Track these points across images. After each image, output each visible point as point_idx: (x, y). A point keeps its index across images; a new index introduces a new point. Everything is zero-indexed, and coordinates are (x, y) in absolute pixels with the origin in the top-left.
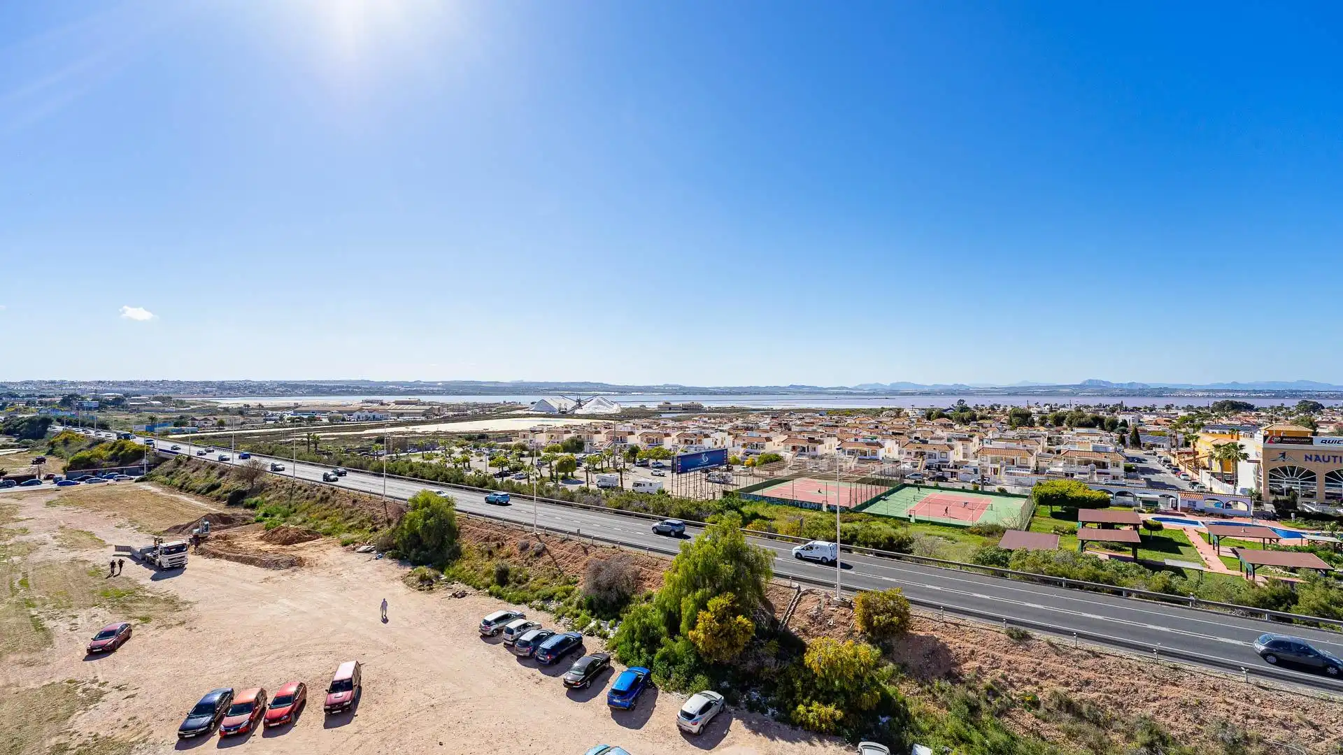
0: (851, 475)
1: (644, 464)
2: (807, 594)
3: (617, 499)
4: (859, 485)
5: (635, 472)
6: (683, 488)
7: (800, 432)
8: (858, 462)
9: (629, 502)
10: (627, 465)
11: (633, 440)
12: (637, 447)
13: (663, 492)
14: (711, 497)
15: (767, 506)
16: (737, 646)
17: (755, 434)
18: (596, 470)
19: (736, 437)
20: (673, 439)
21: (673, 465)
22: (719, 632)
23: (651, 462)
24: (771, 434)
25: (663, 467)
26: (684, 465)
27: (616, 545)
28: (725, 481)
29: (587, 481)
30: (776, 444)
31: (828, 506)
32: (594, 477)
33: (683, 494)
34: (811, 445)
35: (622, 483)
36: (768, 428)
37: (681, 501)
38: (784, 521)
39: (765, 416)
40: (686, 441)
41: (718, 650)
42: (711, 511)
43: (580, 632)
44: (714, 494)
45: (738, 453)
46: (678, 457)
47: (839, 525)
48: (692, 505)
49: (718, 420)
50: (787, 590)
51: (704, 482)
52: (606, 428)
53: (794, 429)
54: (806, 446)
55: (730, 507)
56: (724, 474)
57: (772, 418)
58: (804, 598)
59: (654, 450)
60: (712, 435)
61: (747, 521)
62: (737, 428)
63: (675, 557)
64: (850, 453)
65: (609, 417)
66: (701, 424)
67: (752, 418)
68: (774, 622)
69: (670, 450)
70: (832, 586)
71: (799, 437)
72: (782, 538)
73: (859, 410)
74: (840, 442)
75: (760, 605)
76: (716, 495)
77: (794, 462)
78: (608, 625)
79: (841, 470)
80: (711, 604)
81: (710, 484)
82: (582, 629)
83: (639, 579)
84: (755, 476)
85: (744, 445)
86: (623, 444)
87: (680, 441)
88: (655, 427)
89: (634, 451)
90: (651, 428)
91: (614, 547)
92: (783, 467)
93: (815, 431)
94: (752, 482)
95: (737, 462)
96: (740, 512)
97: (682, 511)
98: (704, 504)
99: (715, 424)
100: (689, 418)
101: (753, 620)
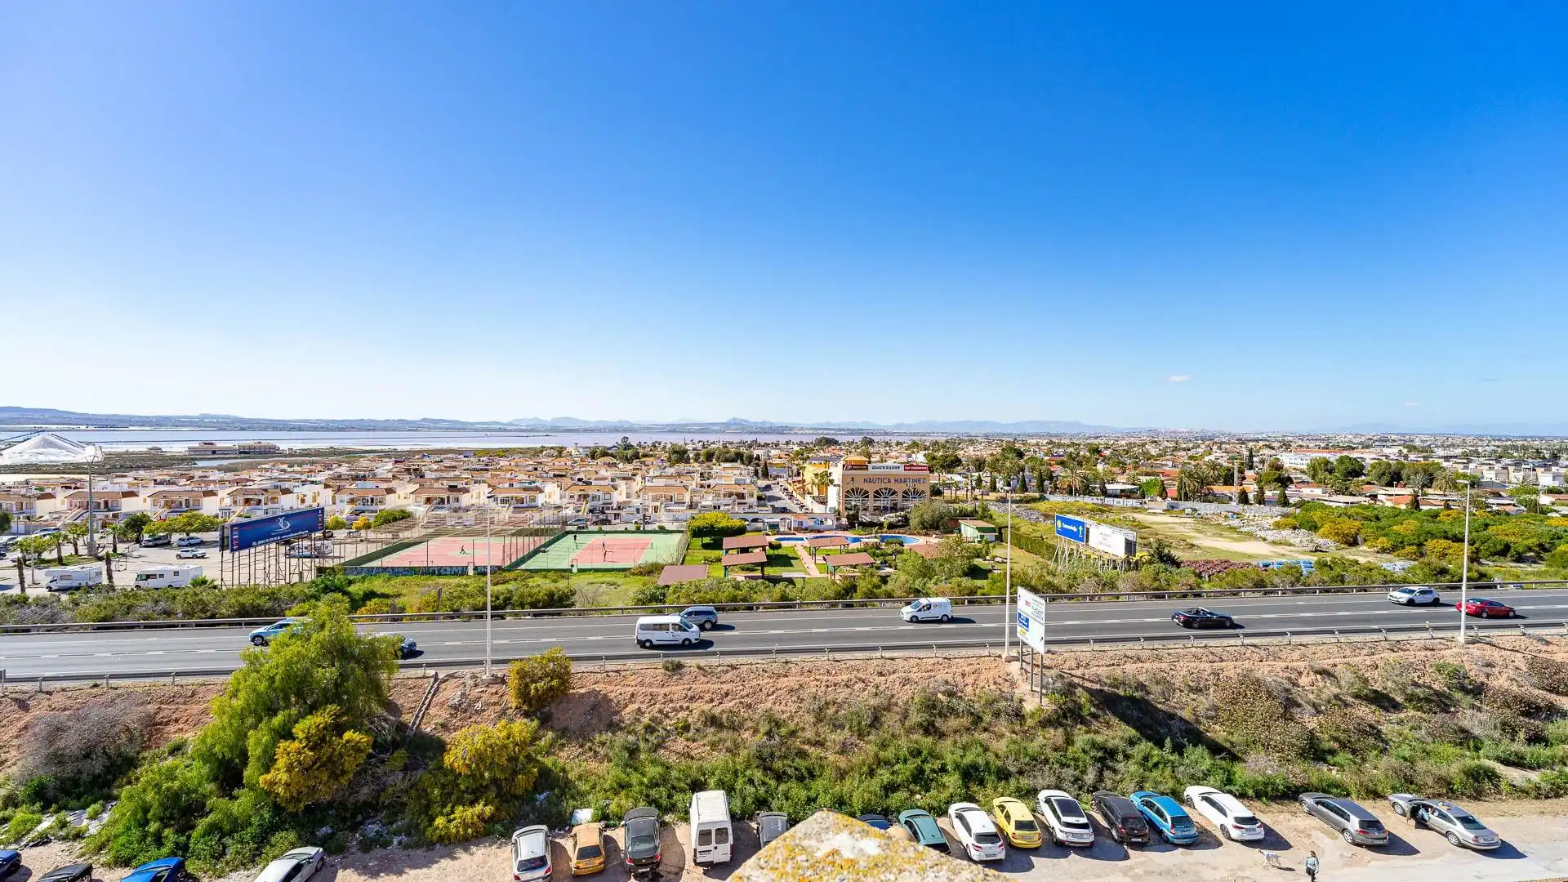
0: (504, 528)
1: (160, 542)
2: (447, 680)
3: (99, 606)
4: (514, 539)
5: (140, 556)
6: (245, 570)
7: (437, 480)
8: (513, 512)
9: (129, 608)
10: (121, 548)
11: (130, 506)
12: (144, 516)
13: (204, 582)
14: (296, 579)
15: (389, 579)
16: (344, 773)
17: (370, 484)
18: (42, 563)
19: (339, 489)
20: (222, 500)
21: (222, 538)
22: (315, 763)
23: (175, 538)
24: (394, 484)
25: (202, 543)
26: (244, 537)
27: (98, 682)
28: (320, 554)
29: (22, 582)
30: (402, 496)
31: (476, 568)
32: (42, 576)
33: (244, 580)
34: (453, 495)
35: (110, 577)
36: (390, 475)
37: (241, 592)
38: (413, 596)
39: (385, 460)
40: (247, 501)
41: (313, 789)
42: (295, 599)
43: (13, 846)
44: (301, 574)
45: (342, 512)
46: (232, 526)
47: (490, 589)
48: (262, 595)
49: (306, 467)
50: (420, 682)
51: (282, 559)
52: (67, 488)
53: (428, 475)
54: (445, 497)
55: (327, 589)
56: (318, 543)
57: (396, 462)
58: (443, 686)
59: (183, 519)
60: (295, 490)
61: (356, 604)
62: (339, 477)
63: (230, 678)
64: (503, 501)
65: (77, 468)
66: (276, 474)
67: (364, 463)
68: (401, 727)
69: (217, 516)
70: (480, 663)
71: (436, 485)
72: (411, 618)
73: (514, 449)
74: (491, 489)
75: (380, 711)
76: (305, 574)
77: (429, 518)
78: (86, 815)
79: (492, 523)
80: (299, 730)
81: (294, 561)
82: (17, 841)
83: (153, 726)
84: (369, 541)
85: (352, 501)
86: (111, 514)
87: (235, 502)
88: (183, 481)
89: (137, 524)
90: (174, 483)
91: (96, 686)
92: (414, 526)
93: (457, 478)
94: (363, 550)
95: (339, 525)
96: (345, 593)
97: (242, 606)
98: (283, 590)
99: (302, 473)
100: (253, 467)
101: (368, 732)
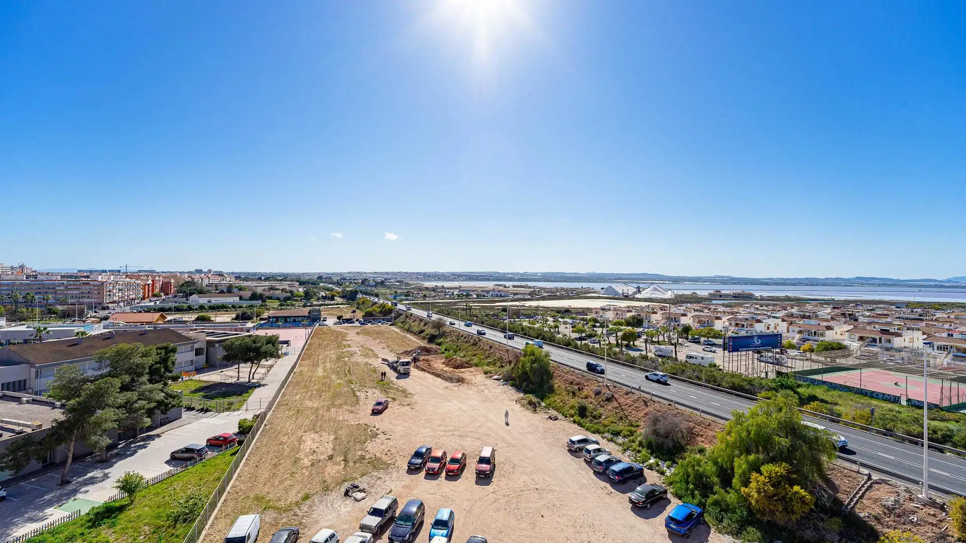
0: (942, 372)
1: (696, 341)
2: (880, 483)
3: (672, 367)
4: (954, 385)
5: (687, 346)
6: (735, 364)
7: (869, 323)
8: (952, 360)
9: (683, 371)
10: (680, 340)
11: (685, 321)
12: (690, 326)
13: (715, 366)
14: (763, 375)
15: (828, 391)
16: (793, 512)
17: (813, 322)
18: (653, 342)
19: (791, 323)
20: (724, 322)
21: (724, 344)
22: (774, 496)
23: (702, 339)
24: (831, 323)
25: (714, 345)
26: (735, 345)
27: (671, 403)
28: (778, 363)
29: (646, 350)
30: (839, 332)
31: (909, 400)
32: (652, 347)
33: (735, 369)
34: (884, 337)
35: (676, 354)
36: (829, 317)
37: (733, 375)
38: (847, 407)
39: (824, 306)
40: (737, 325)
41: (772, 512)
42: (763, 387)
43: (641, 465)
44: (767, 373)
45: (793, 338)
46: (730, 338)
47: (926, 422)
48: (744, 380)
49: (771, 308)
50: (854, 475)
51: (756, 361)
52: (662, 310)
53: (861, 319)
54: (877, 337)
55: (783, 386)
56: (778, 356)
57: (834, 308)
58: (876, 486)
59: (706, 330)
60: (764, 321)
61: (804, 401)
62: (792, 315)
63: (727, 423)
64: (940, 348)
65: (665, 301)
66: (753, 310)
67: (809, 307)
68: (838, 502)
69: (721, 331)
70: (917, 482)
71: (868, 328)
72: (846, 424)
73: (953, 304)
74: (925, 336)
75: (820, 482)
76: (769, 374)
77: (862, 352)
78: (665, 465)
79: (928, 366)
80: (765, 469)
81: (763, 364)
82: (643, 463)
83: (692, 435)
84: (812, 361)
85: (800, 332)
86: (676, 323)
87: (730, 324)
88: (706, 311)
89: (687, 329)
90: (702, 311)
91: (670, 405)
92: (848, 356)
93: (890, 324)
94: (807, 366)
95: (792, 347)
96: (795, 392)
97: (734, 384)
98: (756, 380)
99: (768, 311)
100: (740, 305)
101: (811, 493)
